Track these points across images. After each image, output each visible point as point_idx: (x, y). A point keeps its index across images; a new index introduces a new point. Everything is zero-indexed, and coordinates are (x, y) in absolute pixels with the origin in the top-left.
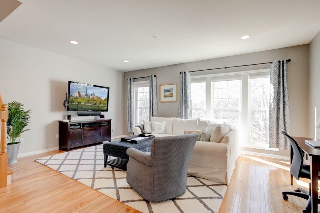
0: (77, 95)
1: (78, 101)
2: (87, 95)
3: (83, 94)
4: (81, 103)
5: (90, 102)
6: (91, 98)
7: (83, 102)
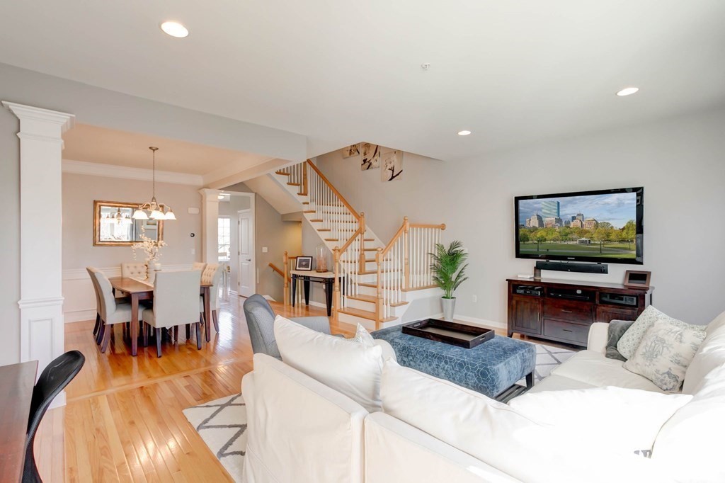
0: (534, 222)
1: (538, 236)
2: (559, 220)
3: (549, 219)
4: (545, 240)
5: (569, 236)
6: (571, 226)
7: (550, 237)
